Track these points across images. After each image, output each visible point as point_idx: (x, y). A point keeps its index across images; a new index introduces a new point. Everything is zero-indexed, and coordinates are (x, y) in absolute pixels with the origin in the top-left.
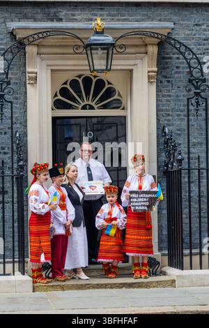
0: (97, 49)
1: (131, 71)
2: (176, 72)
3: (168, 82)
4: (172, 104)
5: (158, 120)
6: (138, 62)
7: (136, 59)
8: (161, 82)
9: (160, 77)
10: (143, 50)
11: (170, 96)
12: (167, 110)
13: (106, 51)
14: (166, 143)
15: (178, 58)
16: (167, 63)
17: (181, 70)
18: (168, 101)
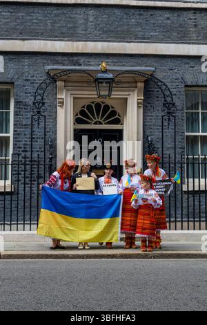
0: (102, 83)
1: (126, 99)
2: (156, 101)
3: (151, 106)
4: (154, 121)
5: (144, 132)
6: (131, 93)
7: (130, 91)
8: (146, 107)
9: (145, 104)
10: (134, 85)
11: (152, 116)
12: (150, 125)
13: (108, 85)
14: (149, 147)
15: (158, 91)
16: (150, 94)
17: (160, 99)
18: (150, 119)
